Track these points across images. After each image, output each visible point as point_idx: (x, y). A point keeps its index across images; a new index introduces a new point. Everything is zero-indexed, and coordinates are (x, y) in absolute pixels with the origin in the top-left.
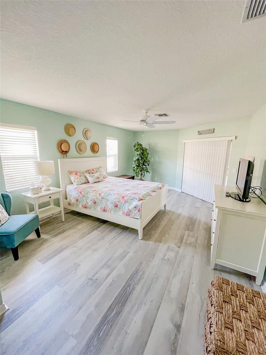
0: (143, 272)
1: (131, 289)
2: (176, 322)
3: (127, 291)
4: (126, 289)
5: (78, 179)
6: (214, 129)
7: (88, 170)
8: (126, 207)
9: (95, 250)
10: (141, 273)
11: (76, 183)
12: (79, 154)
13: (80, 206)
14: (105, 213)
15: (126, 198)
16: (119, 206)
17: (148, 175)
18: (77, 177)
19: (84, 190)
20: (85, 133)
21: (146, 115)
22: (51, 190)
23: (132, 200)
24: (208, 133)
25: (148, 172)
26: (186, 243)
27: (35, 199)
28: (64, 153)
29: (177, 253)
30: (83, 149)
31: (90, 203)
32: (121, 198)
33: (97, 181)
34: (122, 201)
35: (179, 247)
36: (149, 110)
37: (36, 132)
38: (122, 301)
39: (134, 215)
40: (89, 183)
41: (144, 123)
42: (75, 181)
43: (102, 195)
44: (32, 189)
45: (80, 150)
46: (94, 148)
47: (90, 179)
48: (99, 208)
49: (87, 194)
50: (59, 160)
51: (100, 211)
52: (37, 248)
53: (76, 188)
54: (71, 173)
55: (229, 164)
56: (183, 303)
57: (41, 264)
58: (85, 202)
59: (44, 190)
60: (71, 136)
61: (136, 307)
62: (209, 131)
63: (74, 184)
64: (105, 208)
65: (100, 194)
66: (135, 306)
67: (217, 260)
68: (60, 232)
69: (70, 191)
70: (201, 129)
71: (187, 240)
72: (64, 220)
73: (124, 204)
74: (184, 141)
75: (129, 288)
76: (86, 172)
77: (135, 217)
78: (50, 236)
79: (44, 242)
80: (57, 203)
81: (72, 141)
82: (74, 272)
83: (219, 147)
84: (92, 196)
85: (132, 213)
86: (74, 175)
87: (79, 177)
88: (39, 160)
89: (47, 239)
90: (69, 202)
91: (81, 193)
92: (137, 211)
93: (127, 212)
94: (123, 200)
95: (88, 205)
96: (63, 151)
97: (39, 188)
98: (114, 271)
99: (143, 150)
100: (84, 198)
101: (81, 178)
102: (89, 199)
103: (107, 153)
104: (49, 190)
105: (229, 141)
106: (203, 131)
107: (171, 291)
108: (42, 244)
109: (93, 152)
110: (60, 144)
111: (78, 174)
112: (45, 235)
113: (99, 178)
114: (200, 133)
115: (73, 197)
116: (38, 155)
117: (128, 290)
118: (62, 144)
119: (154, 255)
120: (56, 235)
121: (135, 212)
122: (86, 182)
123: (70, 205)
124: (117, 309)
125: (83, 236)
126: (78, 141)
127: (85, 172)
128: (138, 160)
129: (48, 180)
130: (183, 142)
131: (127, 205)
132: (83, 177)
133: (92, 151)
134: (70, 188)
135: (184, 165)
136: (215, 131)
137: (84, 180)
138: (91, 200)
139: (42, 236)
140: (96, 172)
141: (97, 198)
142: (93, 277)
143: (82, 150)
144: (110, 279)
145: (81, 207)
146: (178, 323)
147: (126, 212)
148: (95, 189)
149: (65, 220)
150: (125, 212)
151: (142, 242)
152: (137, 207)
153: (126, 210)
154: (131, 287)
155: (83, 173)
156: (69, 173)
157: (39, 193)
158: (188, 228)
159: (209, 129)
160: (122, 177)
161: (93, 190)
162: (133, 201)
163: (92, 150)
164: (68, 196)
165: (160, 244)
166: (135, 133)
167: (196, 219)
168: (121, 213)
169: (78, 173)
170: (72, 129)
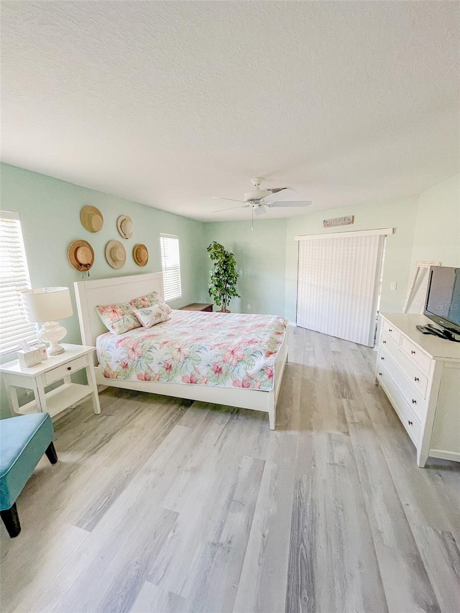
0: (312, 499)
1: (308, 546)
2: (426, 602)
3: (302, 553)
4: (298, 549)
5: (119, 321)
6: (353, 217)
7: (135, 301)
8: (242, 370)
9: (195, 470)
10: (309, 504)
11: (117, 330)
12: (112, 268)
13: (134, 377)
14: (194, 386)
15: (239, 353)
16: (224, 370)
17: (235, 302)
18: (117, 317)
19: (141, 344)
20: (121, 225)
21: (258, 188)
22: (67, 351)
23: (253, 355)
24: (342, 224)
25: (237, 295)
26: (354, 423)
27: (35, 377)
28: (83, 267)
29: (349, 445)
30: (119, 258)
31: (157, 369)
32: (228, 354)
33: (157, 321)
34: (231, 360)
35: (347, 433)
36: (264, 179)
37: (18, 223)
38: (304, 581)
39: (258, 385)
40: (142, 326)
41: (254, 205)
42: (114, 325)
43: (185, 350)
44: (25, 355)
45: (114, 261)
46: (139, 255)
47: (144, 319)
48: (178, 378)
49: (149, 351)
50: (76, 284)
51: (183, 383)
52: (60, 492)
53: (121, 341)
54: (102, 309)
55: (382, 275)
56: (415, 553)
57: (85, 531)
58: (145, 368)
59: (52, 354)
60: (95, 232)
61: (338, 587)
62: (345, 220)
63: (112, 331)
64: (192, 376)
65: (179, 350)
66: (336, 588)
67: (432, 450)
68: (101, 442)
69: (106, 348)
70: (329, 217)
71: (352, 417)
72: (99, 412)
73: (236, 366)
74: (297, 238)
75: (302, 544)
76: (131, 303)
77: (263, 388)
78: (81, 454)
79: (71, 473)
80: (81, 377)
81: (98, 242)
82: (171, 534)
83: (368, 247)
84: (160, 355)
85: (256, 381)
86: (111, 314)
87: (120, 317)
88: (29, 287)
89: (75, 464)
90: (105, 372)
91: (133, 349)
92: (266, 376)
93: (244, 381)
94: (234, 357)
95: (152, 375)
96: (81, 264)
97: (42, 351)
98: (255, 513)
99: (226, 257)
100: (143, 361)
101: (125, 319)
102: (155, 361)
103: (163, 264)
104: (62, 352)
105: (380, 236)
106: (333, 220)
107: (382, 532)
108: (67, 478)
109: (138, 262)
110: (75, 248)
111: (118, 310)
112: (68, 455)
113: (161, 315)
114: (327, 224)
115: (113, 360)
116: (28, 277)
117: (304, 552)
118: (77, 248)
119: (313, 459)
120: (94, 451)
121: (262, 378)
122: (137, 326)
123: (109, 377)
124: (303, 606)
125: (156, 442)
126: (109, 242)
127: (130, 305)
128: (218, 274)
129: (58, 329)
130: (296, 240)
131: (242, 366)
132: (128, 317)
133: (136, 263)
134: (103, 342)
135: (300, 279)
136: (355, 220)
137: (133, 322)
138: (160, 363)
139: (62, 457)
140: (149, 304)
141: (173, 358)
142: (219, 536)
143: (117, 261)
144: (256, 535)
145: (137, 378)
146: (432, 603)
147: (241, 381)
148: (165, 340)
149: (101, 410)
150: (239, 381)
151: (278, 433)
152: (267, 368)
153: (241, 376)
154: (305, 541)
155: (127, 307)
156: (99, 310)
157: (42, 362)
158: (343, 394)
159: (345, 216)
160: (193, 308)
161: (161, 341)
162: (254, 358)
163: (136, 259)
164: (101, 360)
165: (313, 433)
166: (205, 225)
167: (346, 375)
168: (229, 383)
169: (117, 308)
170: (96, 217)
